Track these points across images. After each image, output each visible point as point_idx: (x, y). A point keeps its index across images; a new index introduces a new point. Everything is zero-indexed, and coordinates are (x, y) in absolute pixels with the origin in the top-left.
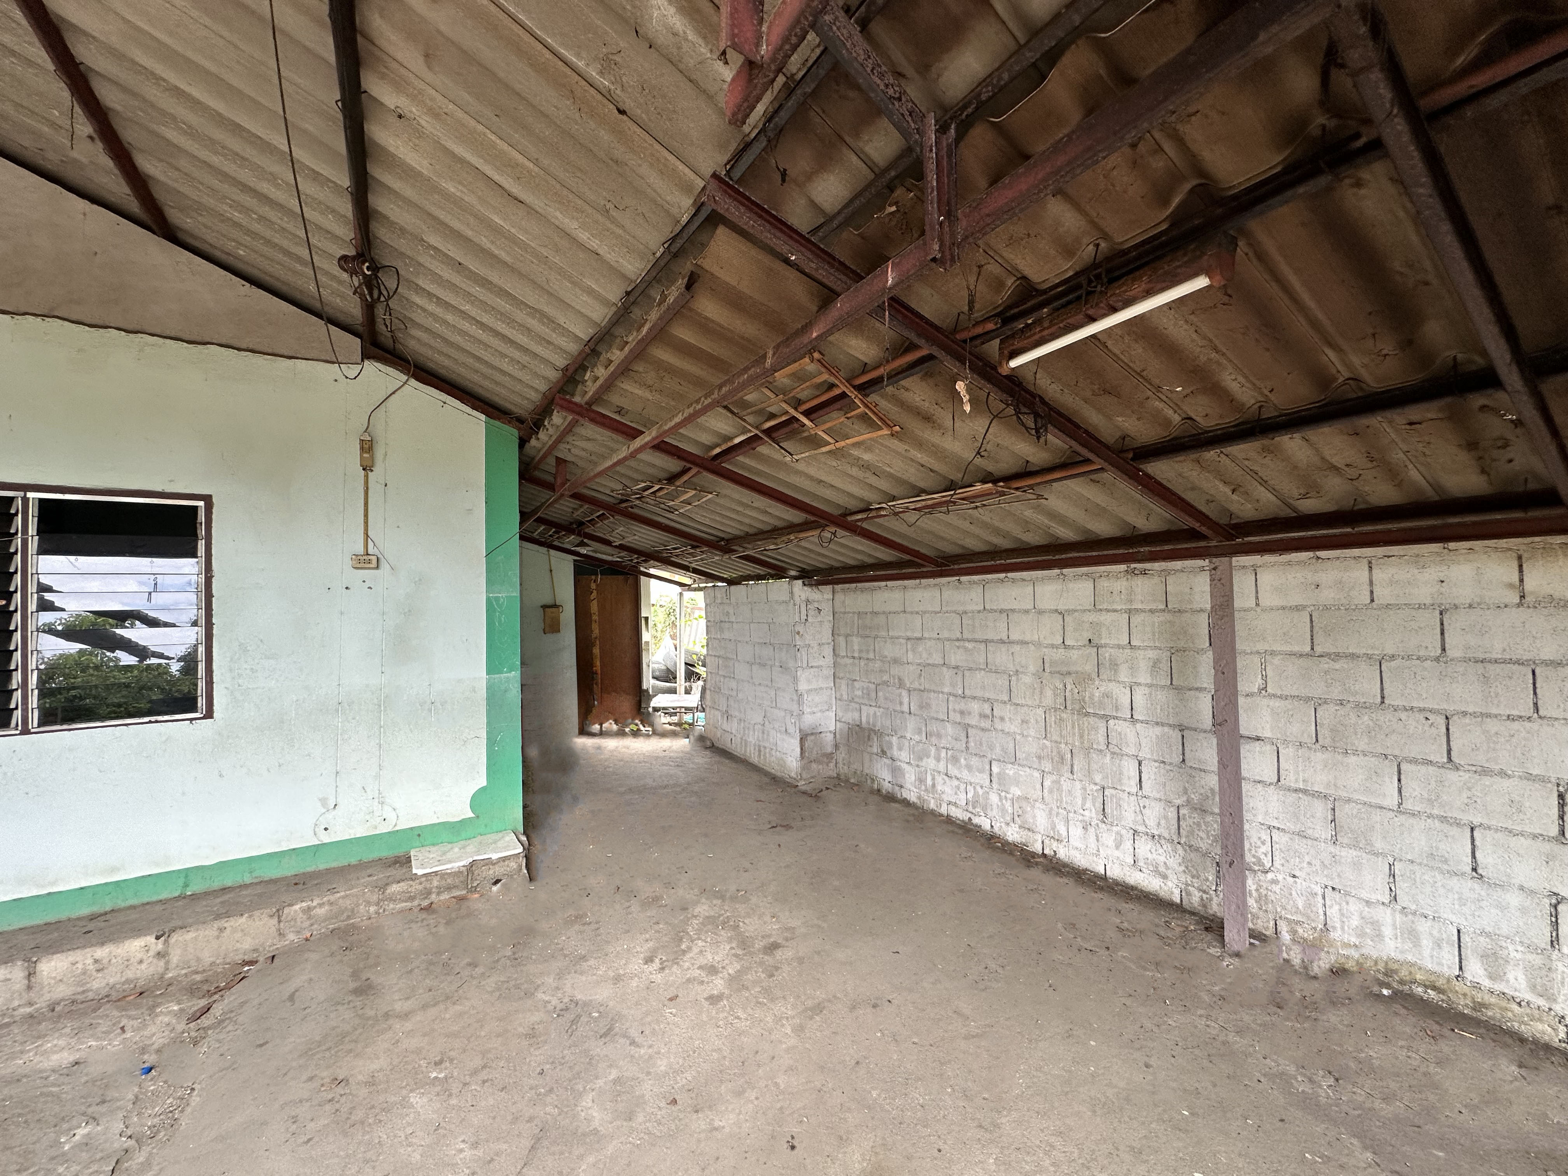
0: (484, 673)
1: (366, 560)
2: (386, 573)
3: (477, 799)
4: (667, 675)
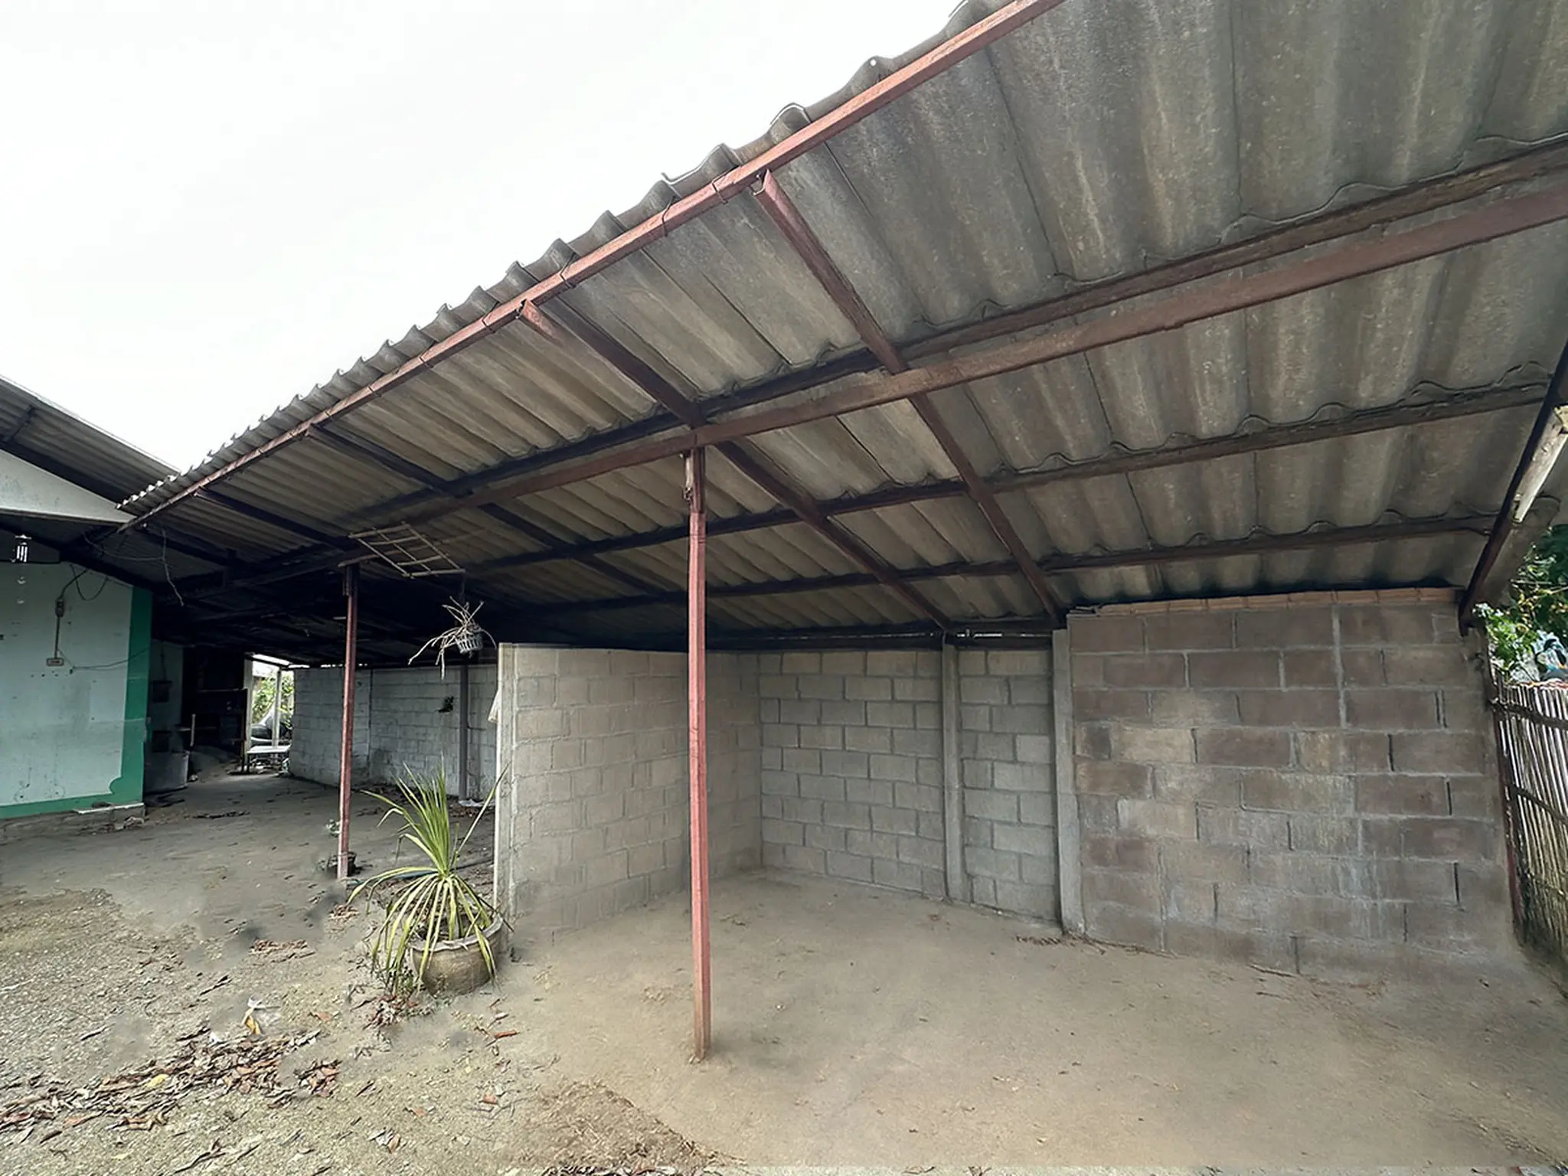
0: (123, 718)
1: (55, 661)
2: (67, 667)
3: (113, 784)
4: (267, 733)
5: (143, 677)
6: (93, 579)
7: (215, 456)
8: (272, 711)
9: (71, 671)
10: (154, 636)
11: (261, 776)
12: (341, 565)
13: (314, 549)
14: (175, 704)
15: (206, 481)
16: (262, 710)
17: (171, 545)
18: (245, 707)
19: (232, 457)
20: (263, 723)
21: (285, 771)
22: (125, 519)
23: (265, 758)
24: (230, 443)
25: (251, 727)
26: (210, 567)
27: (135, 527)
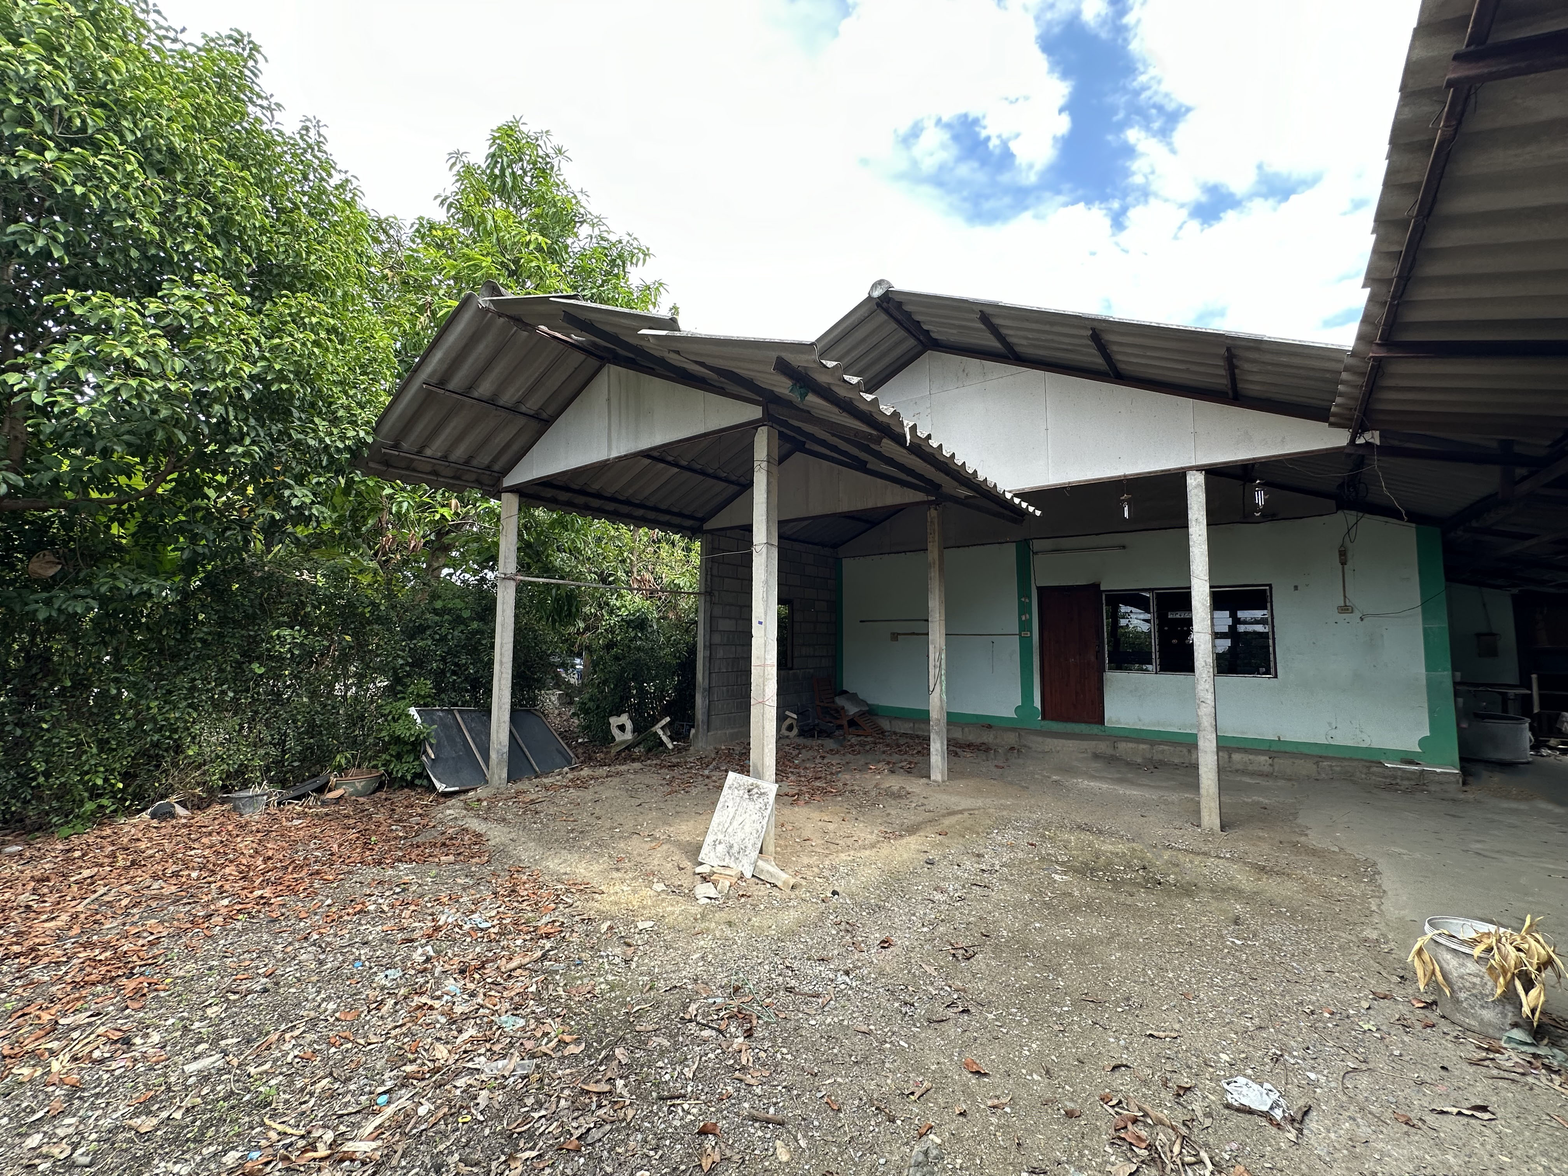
0: (1423, 670)
1: (1345, 609)
2: (1357, 615)
3: (1422, 742)
5: (1440, 625)
6: (1372, 524)
9: (1362, 619)
10: (1448, 579)
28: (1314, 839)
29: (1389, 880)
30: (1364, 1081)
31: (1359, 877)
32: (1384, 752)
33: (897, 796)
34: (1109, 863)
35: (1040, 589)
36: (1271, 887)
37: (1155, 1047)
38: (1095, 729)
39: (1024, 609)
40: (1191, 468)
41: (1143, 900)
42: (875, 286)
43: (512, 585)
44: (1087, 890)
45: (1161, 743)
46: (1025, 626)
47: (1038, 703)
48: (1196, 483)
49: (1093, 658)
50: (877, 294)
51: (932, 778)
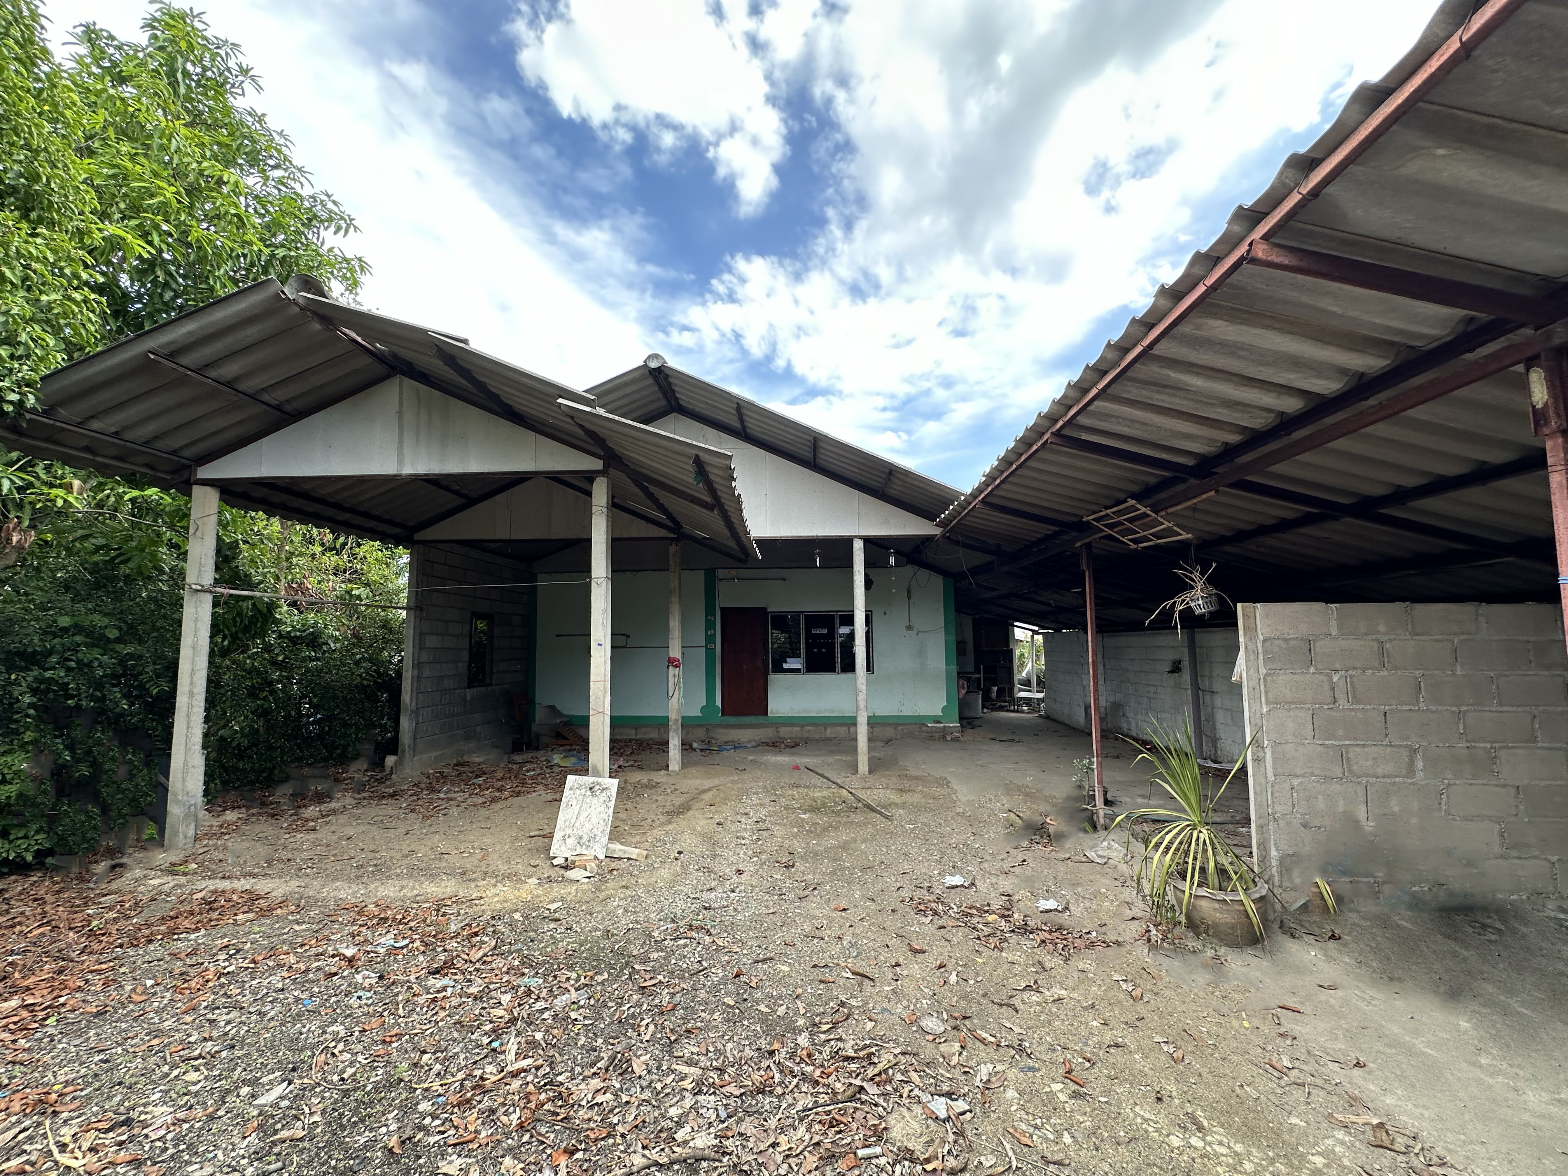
0: (944, 666)
1: (909, 628)
2: (915, 631)
3: (944, 709)
4: (1027, 683)
5: (953, 638)
6: (923, 574)
7: (987, 476)
8: (1030, 665)
9: (917, 634)
10: (956, 611)
11: (1025, 715)
12: (1078, 544)
13: (1056, 534)
14: (970, 658)
15: (983, 495)
16: (1022, 665)
17: (965, 545)
18: (1011, 661)
19: (997, 473)
20: (1024, 674)
21: (1042, 713)
22: (937, 531)
23: (1028, 701)
24: (996, 463)
25: (1017, 677)
26: (989, 558)
27: (943, 536)
28: (913, 772)
29: (955, 784)
30: (986, 865)
31: (942, 786)
32: (926, 717)
33: (651, 786)
34: (824, 804)
35: (723, 610)
36: (906, 797)
37: (908, 877)
38: (761, 719)
39: (710, 625)
40: (856, 537)
41: (855, 818)
42: (650, 357)
43: (208, 599)
44: (822, 820)
45: (807, 725)
46: (710, 639)
47: (719, 703)
48: (858, 546)
49: (760, 664)
50: (653, 365)
51: (671, 768)
